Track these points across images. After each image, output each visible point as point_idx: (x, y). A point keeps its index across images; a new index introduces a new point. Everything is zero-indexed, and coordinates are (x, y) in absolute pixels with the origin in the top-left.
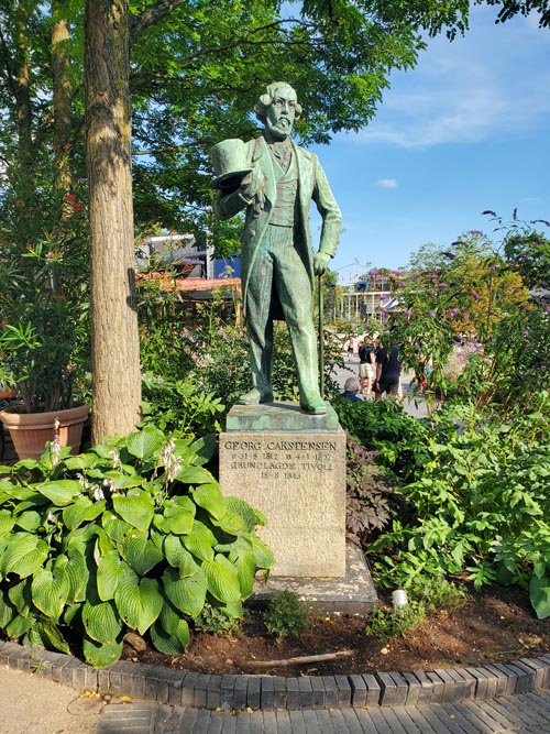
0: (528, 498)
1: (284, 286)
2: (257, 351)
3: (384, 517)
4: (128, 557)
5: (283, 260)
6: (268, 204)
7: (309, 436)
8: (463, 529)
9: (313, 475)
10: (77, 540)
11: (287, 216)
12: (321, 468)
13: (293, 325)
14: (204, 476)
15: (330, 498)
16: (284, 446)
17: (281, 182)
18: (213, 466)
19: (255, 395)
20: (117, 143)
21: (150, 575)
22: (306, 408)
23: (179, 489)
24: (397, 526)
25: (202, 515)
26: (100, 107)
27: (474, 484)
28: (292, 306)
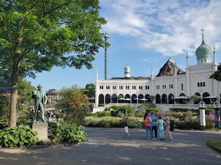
0: (68, 130)
1: (40, 107)
2: (36, 114)
3: (52, 134)
4: (24, 137)
5: (40, 104)
6: (39, 98)
7: (43, 124)
8: (61, 134)
9: (44, 128)
10: (17, 136)
11: (41, 99)
12: (45, 128)
13: (41, 111)
14: (31, 129)
15: (46, 131)
16: (40, 125)
17: (40, 95)
18: (32, 128)
19: (36, 120)
20: (16, 87)
21: (27, 138)
22: (43, 121)
23: (28, 130)
24: (54, 136)
25: (32, 133)
26: (15, 83)
27: (63, 130)
28: (41, 109)
